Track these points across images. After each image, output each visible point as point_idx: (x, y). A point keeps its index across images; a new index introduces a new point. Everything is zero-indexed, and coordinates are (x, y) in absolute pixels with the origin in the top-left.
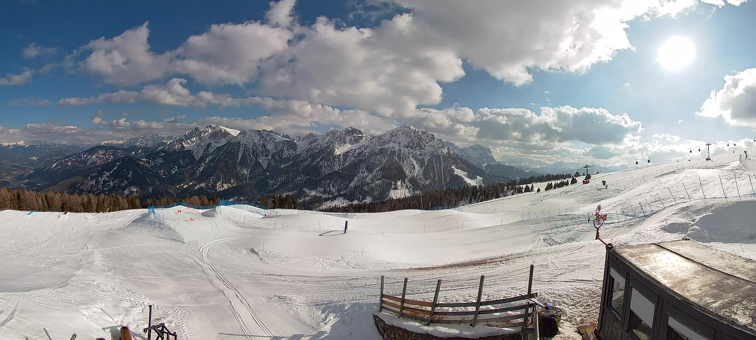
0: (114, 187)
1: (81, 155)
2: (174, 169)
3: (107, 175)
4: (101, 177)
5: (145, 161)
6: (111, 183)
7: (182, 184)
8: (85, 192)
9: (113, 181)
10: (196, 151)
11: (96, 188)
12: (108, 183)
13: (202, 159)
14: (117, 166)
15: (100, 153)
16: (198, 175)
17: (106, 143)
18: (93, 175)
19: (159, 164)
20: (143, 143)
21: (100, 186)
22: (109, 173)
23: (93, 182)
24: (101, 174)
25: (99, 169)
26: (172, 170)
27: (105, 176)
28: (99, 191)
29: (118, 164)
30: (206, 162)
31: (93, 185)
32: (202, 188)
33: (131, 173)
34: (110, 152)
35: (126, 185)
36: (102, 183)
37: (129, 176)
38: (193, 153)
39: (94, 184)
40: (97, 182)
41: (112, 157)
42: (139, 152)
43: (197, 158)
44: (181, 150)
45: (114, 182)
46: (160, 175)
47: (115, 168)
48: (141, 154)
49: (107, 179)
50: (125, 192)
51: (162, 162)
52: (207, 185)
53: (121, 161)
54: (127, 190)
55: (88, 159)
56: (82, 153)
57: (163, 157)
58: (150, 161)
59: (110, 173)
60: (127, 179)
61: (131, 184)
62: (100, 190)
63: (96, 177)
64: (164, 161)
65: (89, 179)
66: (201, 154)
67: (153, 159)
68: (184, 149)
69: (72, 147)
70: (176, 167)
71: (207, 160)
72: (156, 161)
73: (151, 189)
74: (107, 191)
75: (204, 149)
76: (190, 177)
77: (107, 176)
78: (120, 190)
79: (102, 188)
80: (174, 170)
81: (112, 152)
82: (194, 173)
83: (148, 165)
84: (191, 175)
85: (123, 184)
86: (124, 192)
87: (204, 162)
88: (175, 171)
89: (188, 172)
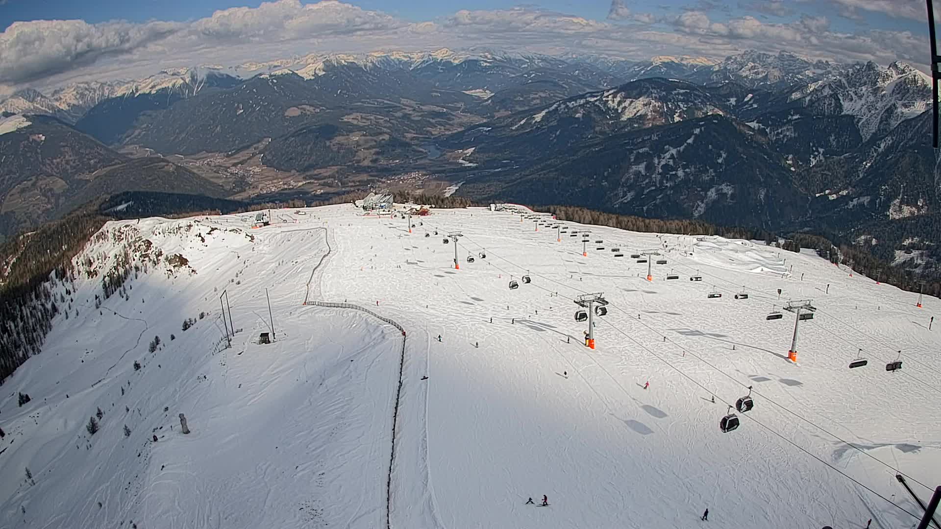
0: (686, 181)
1: (607, 97)
2: (816, 153)
3: (672, 155)
4: (659, 157)
5: (756, 128)
6: (680, 173)
7: (827, 192)
8: (623, 186)
9: (684, 167)
10: (865, 118)
11: (647, 181)
12: (674, 173)
13: (875, 139)
14: (693, 136)
15: (654, 95)
16: (861, 176)
17: (666, 61)
18: (641, 151)
19: (786, 140)
20: (757, 73)
21: (656, 177)
22: (675, 150)
23: (641, 168)
24: (658, 150)
25: (655, 138)
26: (812, 156)
27: (668, 155)
28: (653, 188)
29: (697, 131)
30: (880, 150)
31: (640, 172)
32: (862, 205)
33: (724, 155)
34: (679, 94)
35: (712, 180)
36: (660, 171)
37: (720, 161)
38: (858, 122)
39: (643, 172)
40: (650, 168)
41: (682, 106)
42: (746, 100)
43: (866, 135)
44: (835, 112)
45: (687, 170)
46: (786, 165)
47: (690, 141)
48: (751, 105)
49: (671, 162)
50: (709, 193)
51: (793, 135)
52: (873, 202)
53: (702, 125)
54: (713, 190)
55: (625, 108)
56: (608, 91)
57: (797, 125)
58: (768, 130)
59: (679, 151)
60: (715, 166)
61: (722, 177)
62: (655, 186)
63: (648, 157)
64: (796, 134)
65: (632, 160)
66: (873, 128)
67: (775, 126)
68: (841, 110)
69: (577, 66)
70: (821, 150)
71: (882, 146)
72: (780, 131)
73: (763, 193)
74: (671, 188)
75: (881, 118)
76: (845, 177)
77: (672, 157)
78: (699, 189)
79: (661, 183)
80: (815, 158)
81: (682, 94)
82: (854, 170)
83: (762, 139)
84: (847, 175)
85: (706, 178)
86: (706, 194)
87: (875, 149)
88: (817, 158)
89: (843, 167)
